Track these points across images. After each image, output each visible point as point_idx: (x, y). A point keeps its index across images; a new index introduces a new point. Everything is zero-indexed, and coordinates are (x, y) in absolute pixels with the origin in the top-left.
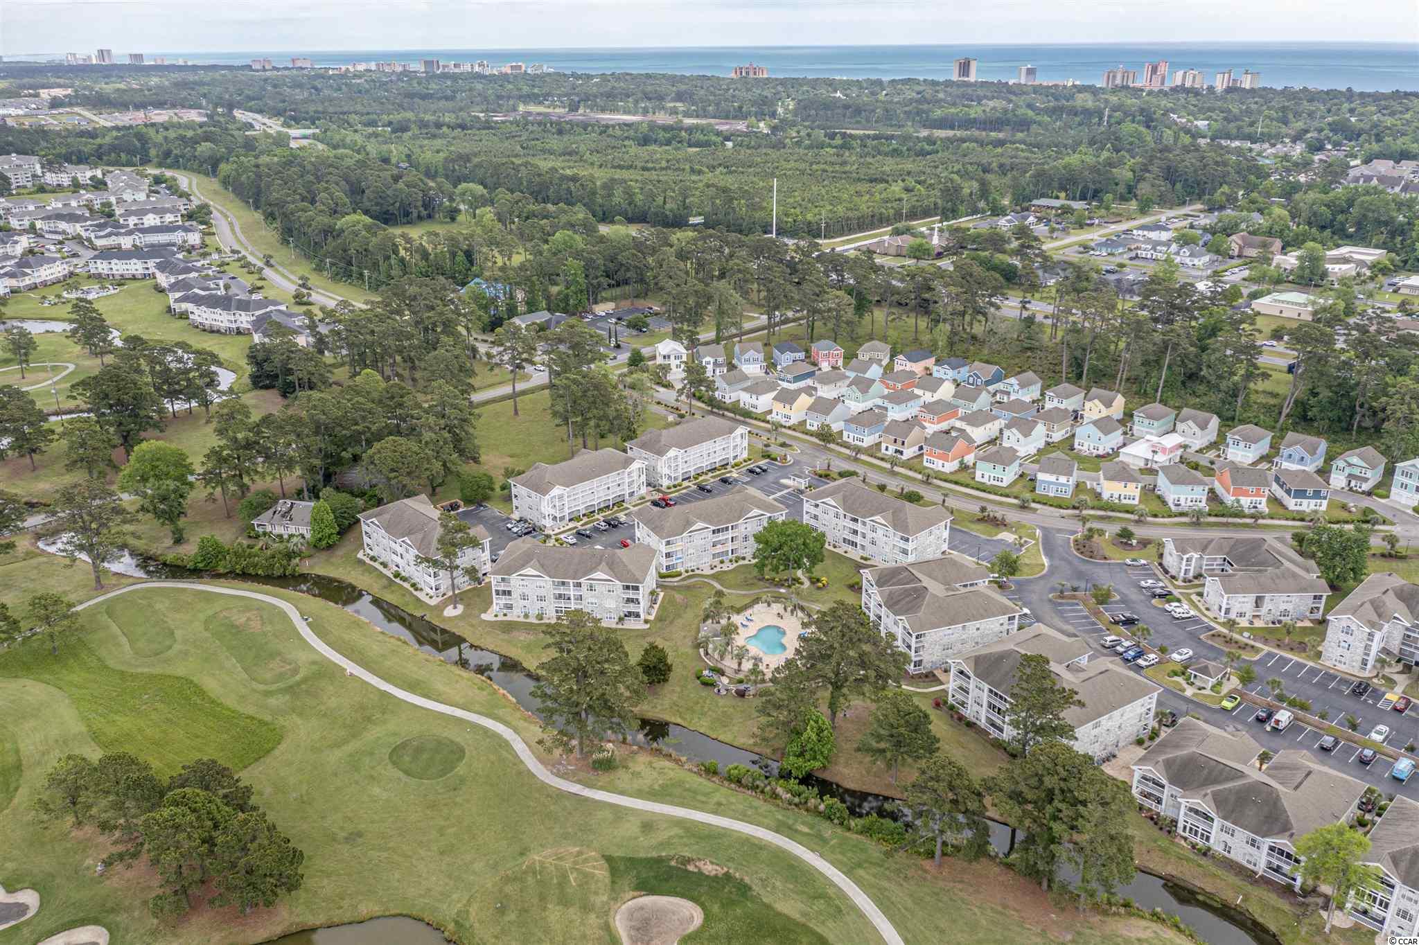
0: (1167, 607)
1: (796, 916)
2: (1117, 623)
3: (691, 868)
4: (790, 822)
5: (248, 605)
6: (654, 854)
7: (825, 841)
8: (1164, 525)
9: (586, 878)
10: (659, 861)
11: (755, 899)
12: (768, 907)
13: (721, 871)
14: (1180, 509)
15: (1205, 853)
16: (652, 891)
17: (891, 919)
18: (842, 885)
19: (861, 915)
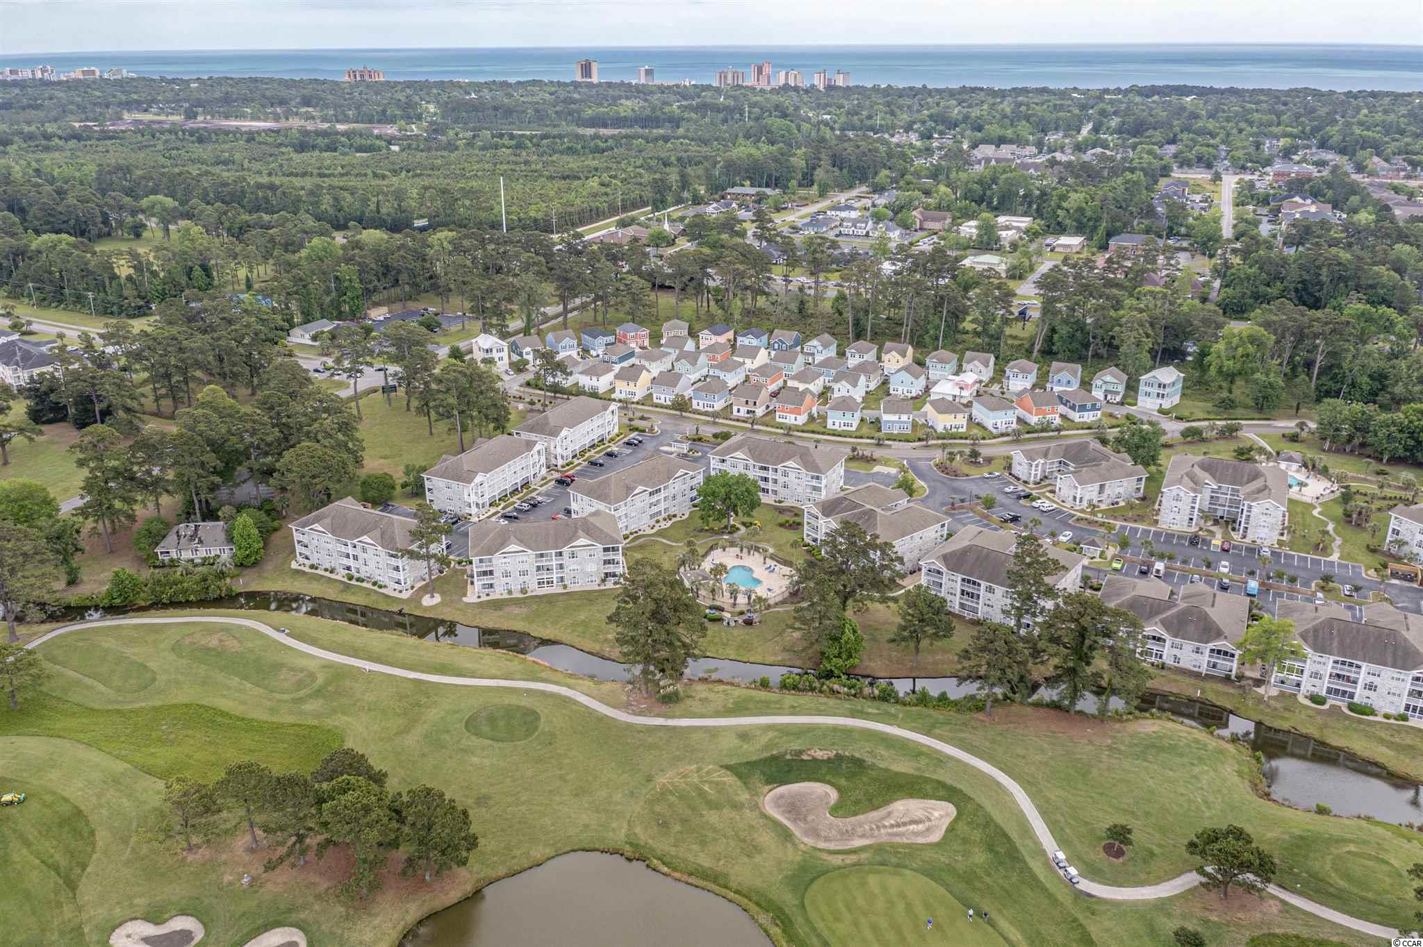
0: (1034, 504)
1: (912, 771)
2: (1006, 521)
3: (805, 757)
4: (859, 708)
5: (209, 629)
6: (766, 755)
7: (895, 716)
8: (993, 445)
9: (717, 785)
10: (774, 758)
11: (873, 767)
12: (887, 770)
13: (832, 754)
14: (999, 431)
15: (1163, 667)
16: (783, 782)
17: (982, 758)
18: (928, 743)
19: (958, 761)
